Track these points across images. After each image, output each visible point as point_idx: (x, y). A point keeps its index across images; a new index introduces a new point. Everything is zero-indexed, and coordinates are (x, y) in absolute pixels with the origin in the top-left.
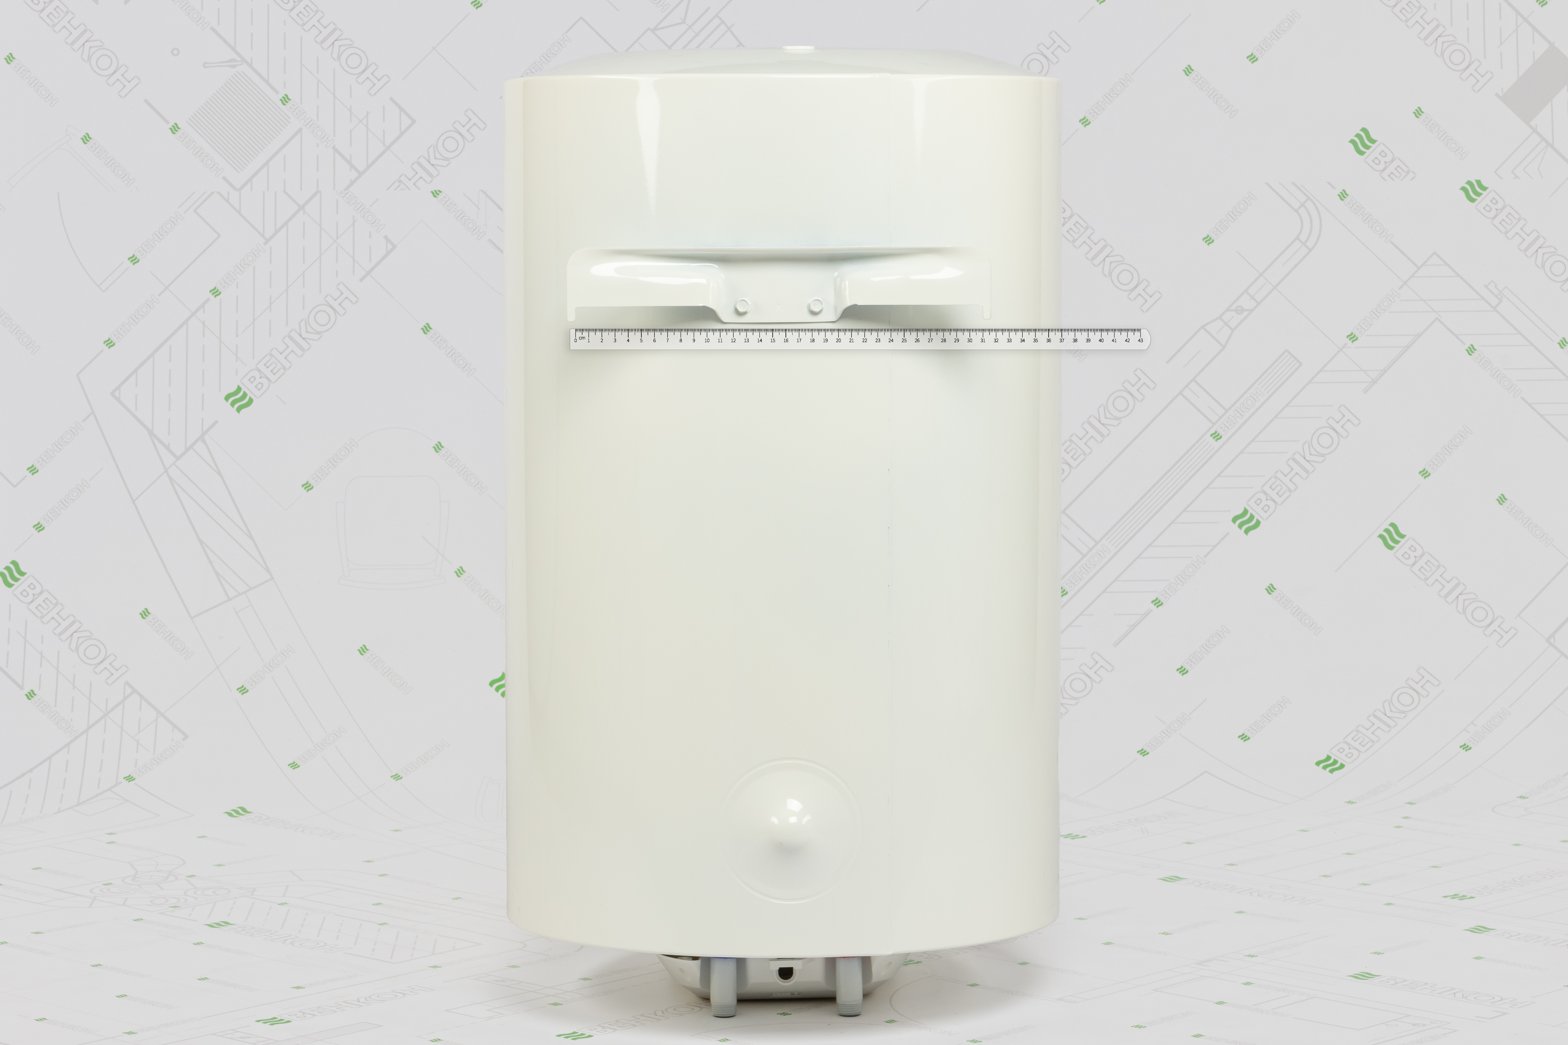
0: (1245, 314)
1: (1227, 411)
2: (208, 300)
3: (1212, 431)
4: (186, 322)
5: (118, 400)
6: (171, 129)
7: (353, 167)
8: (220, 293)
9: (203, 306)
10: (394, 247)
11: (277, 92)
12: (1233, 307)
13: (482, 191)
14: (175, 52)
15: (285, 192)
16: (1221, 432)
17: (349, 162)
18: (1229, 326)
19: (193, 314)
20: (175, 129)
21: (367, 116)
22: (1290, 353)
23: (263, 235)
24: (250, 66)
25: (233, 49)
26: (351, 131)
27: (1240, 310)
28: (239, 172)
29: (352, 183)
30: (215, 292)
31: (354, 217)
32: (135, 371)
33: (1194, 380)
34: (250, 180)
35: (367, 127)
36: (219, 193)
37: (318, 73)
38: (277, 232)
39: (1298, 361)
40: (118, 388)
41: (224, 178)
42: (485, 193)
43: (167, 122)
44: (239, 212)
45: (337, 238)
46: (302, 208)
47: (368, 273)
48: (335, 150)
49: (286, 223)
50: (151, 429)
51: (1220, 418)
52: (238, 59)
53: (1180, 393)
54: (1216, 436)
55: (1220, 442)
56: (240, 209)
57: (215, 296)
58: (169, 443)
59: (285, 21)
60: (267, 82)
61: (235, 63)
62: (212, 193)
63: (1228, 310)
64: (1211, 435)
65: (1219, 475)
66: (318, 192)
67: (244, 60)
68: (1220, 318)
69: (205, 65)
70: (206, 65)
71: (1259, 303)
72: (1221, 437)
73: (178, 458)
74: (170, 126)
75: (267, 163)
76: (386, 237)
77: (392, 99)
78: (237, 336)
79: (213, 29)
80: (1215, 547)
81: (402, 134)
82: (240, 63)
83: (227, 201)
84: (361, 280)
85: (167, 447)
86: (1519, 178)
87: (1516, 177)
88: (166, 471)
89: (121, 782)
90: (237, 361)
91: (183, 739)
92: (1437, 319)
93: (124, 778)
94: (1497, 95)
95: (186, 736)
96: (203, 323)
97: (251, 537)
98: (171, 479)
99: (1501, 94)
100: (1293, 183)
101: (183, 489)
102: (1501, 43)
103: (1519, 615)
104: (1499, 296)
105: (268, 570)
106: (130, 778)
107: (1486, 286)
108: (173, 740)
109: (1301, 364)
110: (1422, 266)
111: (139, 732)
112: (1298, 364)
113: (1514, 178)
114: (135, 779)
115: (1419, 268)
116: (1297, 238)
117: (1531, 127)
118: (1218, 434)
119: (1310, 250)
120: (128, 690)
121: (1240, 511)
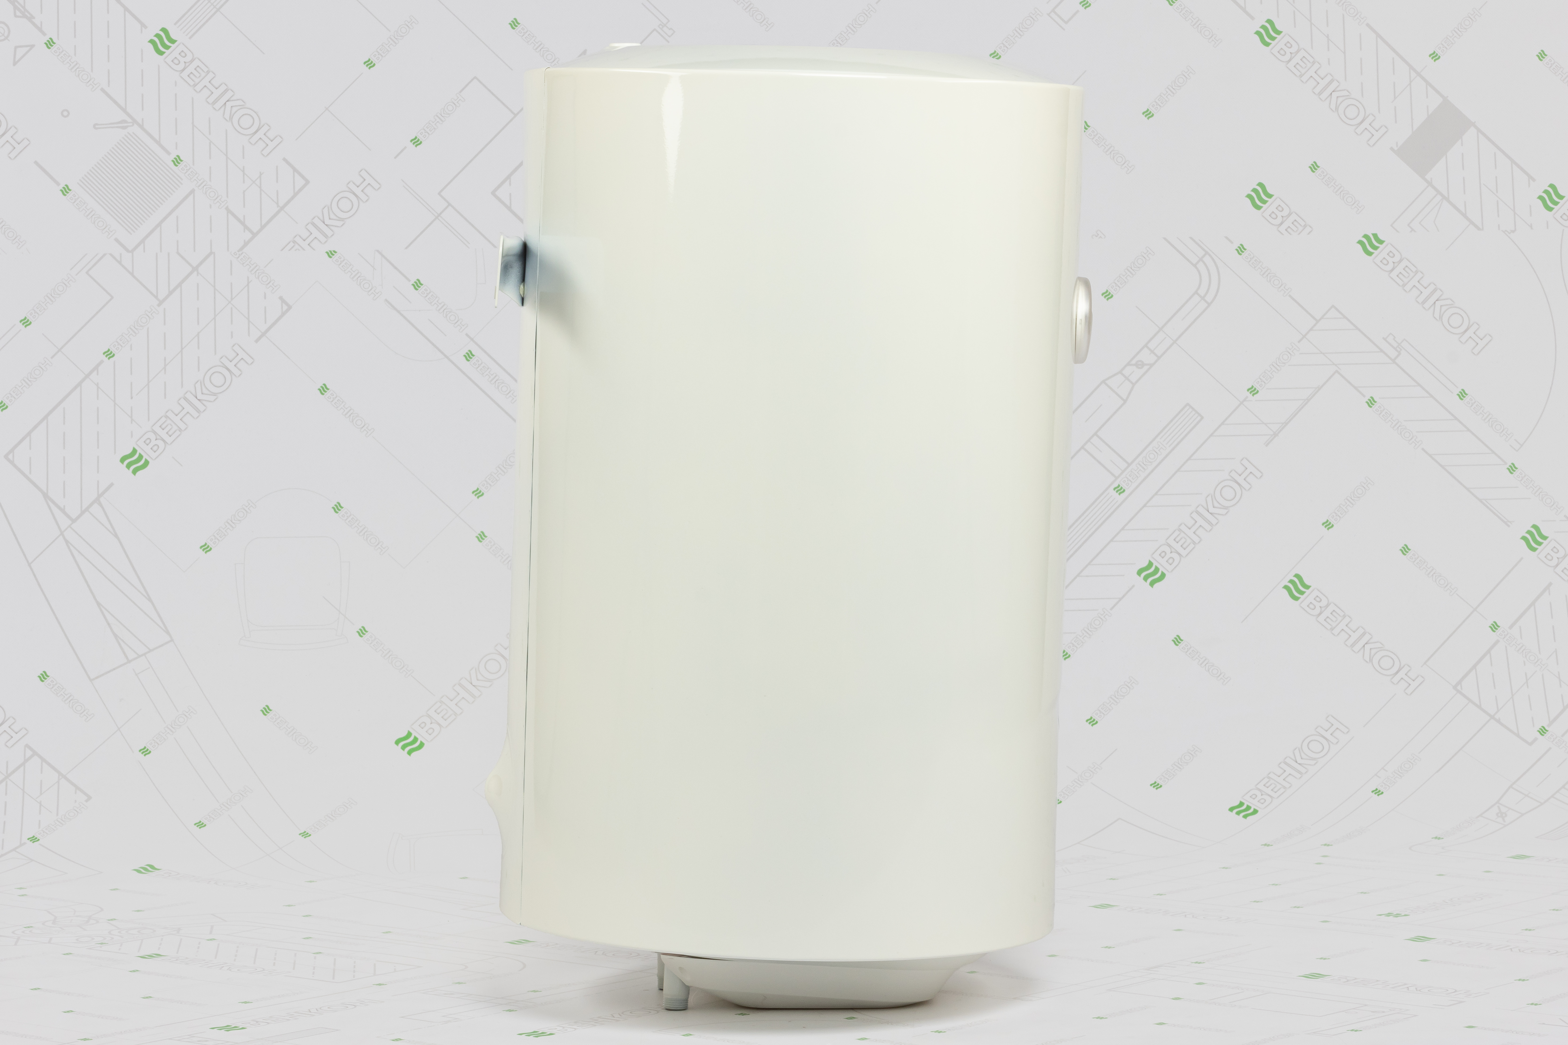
0: (1146, 368)
1: (1129, 465)
2: (102, 362)
3: (1116, 485)
4: (79, 384)
5: (12, 462)
7: (246, 228)
9: (96, 368)
10: (290, 307)
11: (169, 153)
12: (1134, 362)
13: (378, 251)
14: (65, 113)
15: (178, 253)
16: (1124, 485)
17: (243, 223)
18: (1129, 381)
19: (87, 376)
21: (260, 177)
22: (1191, 407)
23: (156, 297)
24: (141, 127)
25: (124, 110)
26: (244, 191)
27: (1140, 365)
28: (131, 234)
29: (246, 244)
31: (248, 278)
32: (29, 434)
33: (1096, 434)
34: (143, 241)
35: (260, 187)
36: (111, 255)
37: (210, 134)
38: (171, 293)
39: (1200, 415)
40: (12, 451)
41: (117, 240)
42: (380, 253)
43: (58, 184)
44: (132, 274)
45: (232, 299)
46: (195, 269)
47: (263, 334)
48: (229, 211)
49: (180, 285)
50: (46, 492)
51: (1123, 472)
52: (129, 120)
53: (1082, 448)
54: (1120, 490)
55: (1123, 495)
56: (133, 271)
58: (64, 506)
59: (176, 82)
60: (158, 143)
61: (126, 125)
62: (105, 255)
63: (1128, 364)
64: (1114, 489)
65: (1123, 529)
66: (211, 253)
67: (134, 121)
68: (1120, 372)
69: (95, 126)
70: (97, 126)
71: (1159, 358)
72: (1124, 491)
73: (74, 521)
75: (159, 225)
76: (281, 298)
77: (285, 160)
78: (132, 398)
79: (103, 90)
80: (1120, 599)
81: (295, 194)
82: (131, 124)
83: (120, 263)
84: (257, 341)
85: (63, 510)
86: (1415, 231)
87: (1413, 230)
88: (62, 534)
89: (25, 843)
90: (132, 423)
91: (87, 801)
92: (1337, 372)
93: (28, 839)
94: (1392, 149)
95: (89, 798)
96: (97, 385)
97: (150, 599)
98: (67, 542)
99: (1396, 149)
100: (1191, 238)
101: (79, 552)
102: (1395, 98)
103: (1425, 663)
104: (1398, 349)
105: (168, 632)
106: (34, 839)
107: (1385, 339)
108: (76, 801)
109: (1202, 418)
110: (1320, 319)
111: (41, 794)
112: (1199, 418)
113: (1411, 232)
114: (39, 840)
115: (1318, 321)
116: (1196, 293)
117: (1426, 180)
118: (1122, 488)
119: (1209, 304)
120: (29, 753)
121: (1145, 564)
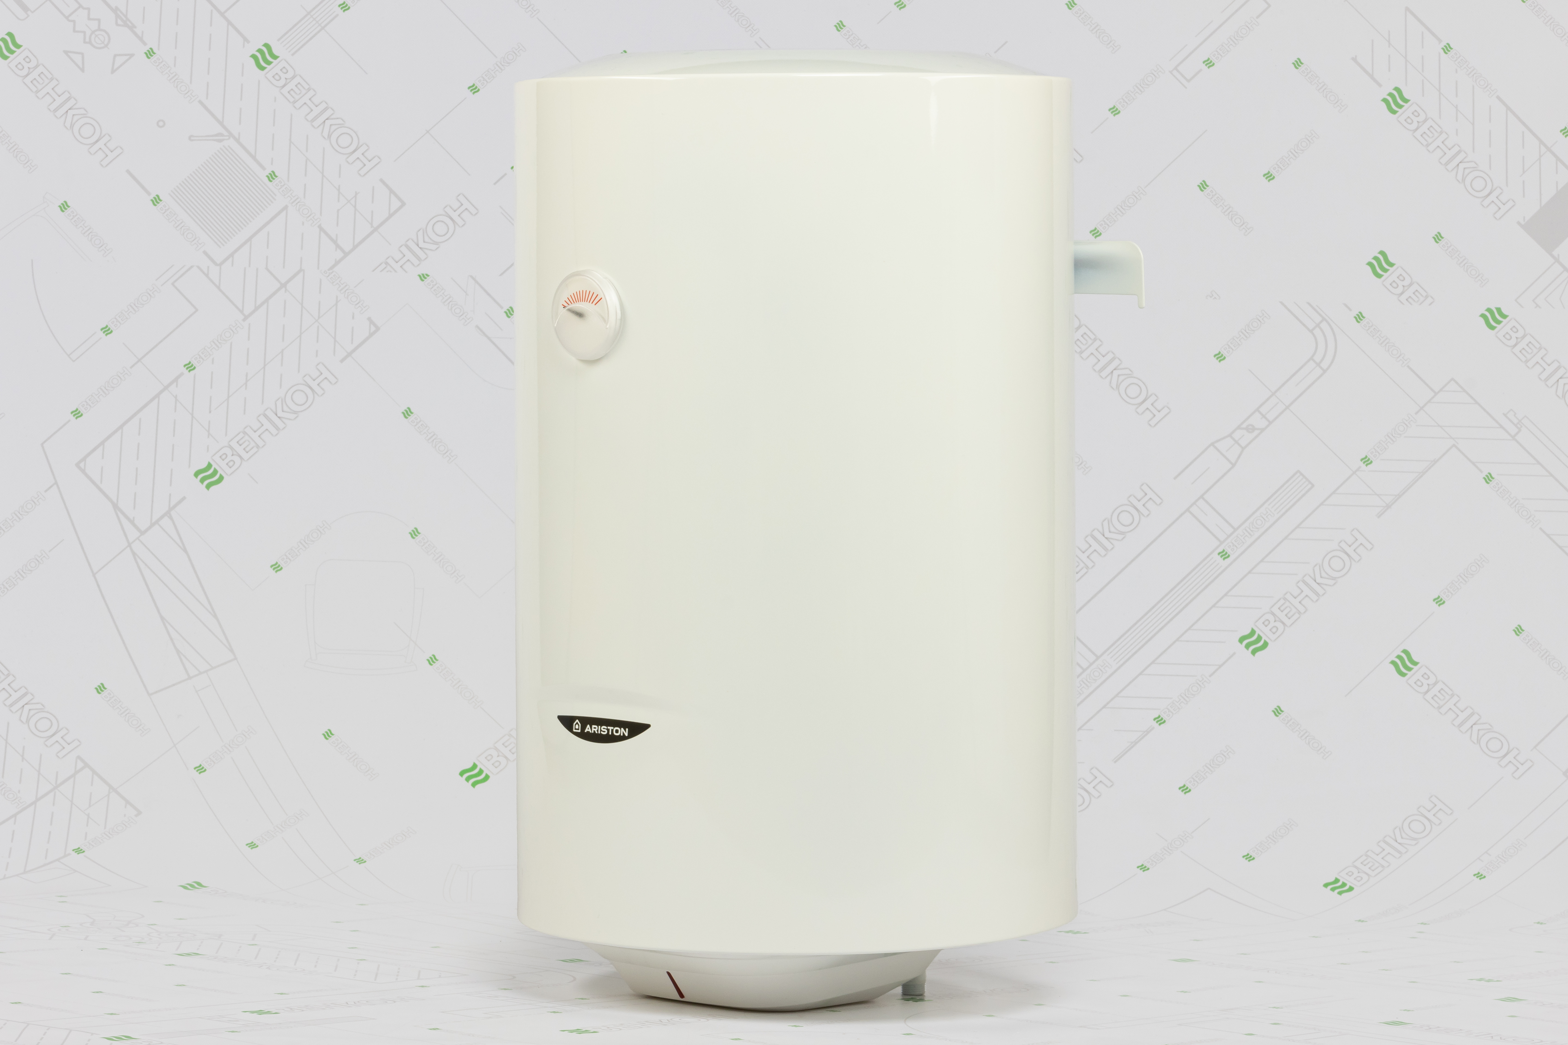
0: (1256, 432)
1: (1235, 530)
2: (182, 374)
3: (1220, 550)
4: (157, 396)
5: (83, 471)
6: (152, 200)
7: (338, 246)
8: (195, 368)
9: (176, 380)
10: (378, 329)
11: (264, 168)
12: (1244, 426)
13: (471, 277)
14: (161, 124)
15: (267, 269)
16: (1229, 551)
17: (335, 242)
18: (1239, 445)
19: (166, 388)
20: (156, 201)
21: (355, 196)
22: (1301, 474)
23: (242, 312)
24: (237, 140)
25: (221, 123)
26: (338, 210)
27: (1251, 429)
28: (220, 247)
29: (337, 263)
30: (190, 367)
31: (337, 297)
32: (102, 443)
33: (1202, 497)
34: (232, 255)
35: (355, 207)
36: (198, 267)
37: (307, 151)
38: (257, 308)
39: (1310, 483)
40: (84, 459)
41: (205, 253)
42: (474, 279)
43: (149, 194)
44: (219, 288)
45: (319, 317)
46: (284, 286)
47: (349, 354)
48: (321, 229)
49: (267, 301)
50: (116, 502)
51: (1229, 536)
52: (225, 133)
53: (1188, 510)
54: (1224, 555)
55: (1228, 561)
56: (220, 284)
57: (189, 371)
58: (134, 518)
59: (275, 98)
60: (254, 158)
61: (222, 138)
62: (192, 267)
63: (1239, 428)
64: (1219, 554)
65: (1226, 595)
66: (301, 270)
67: (231, 135)
68: (1230, 435)
69: (191, 138)
70: (192, 138)
71: (1270, 423)
72: (1229, 556)
73: (143, 533)
74: (152, 197)
75: (250, 239)
76: (369, 319)
77: (382, 181)
78: (210, 412)
79: (200, 102)
80: (1220, 666)
81: (391, 216)
82: (227, 138)
83: (207, 275)
84: (342, 361)
85: (132, 522)
86: (1540, 307)
87: (1537, 306)
88: (129, 545)
89: (69, 854)
90: (208, 437)
91: (136, 816)
92: (1454, 445)
93: (73, 850)
94: (1519, 223)
95: (139, 813)
96: (176, 397)
97: (215, 616)
98: (134, 554)
99: (1523, 223)
100: (1309, 304)
101: (146, 565)
102: (1524, 172)
103: (1535, 747)
104: (1519, 426)
105: (232, 650)
106: (79, 851)
107: (1505, 415)
108: (125, 815)
109: (1313, 486)
110: (1439, 392)
111: (90, 806)
112: (1310, 486)
113: (1536, 307)
114: (84, 852)
115: (1436, 394)
116: (1312, 359)
117: (1553, 256)
118: (1226, 553)
119: (1325, 371)
120: (80, 765)
121: (1247, 632)
